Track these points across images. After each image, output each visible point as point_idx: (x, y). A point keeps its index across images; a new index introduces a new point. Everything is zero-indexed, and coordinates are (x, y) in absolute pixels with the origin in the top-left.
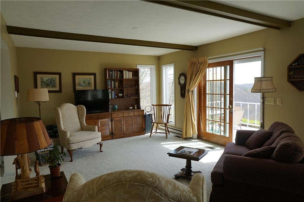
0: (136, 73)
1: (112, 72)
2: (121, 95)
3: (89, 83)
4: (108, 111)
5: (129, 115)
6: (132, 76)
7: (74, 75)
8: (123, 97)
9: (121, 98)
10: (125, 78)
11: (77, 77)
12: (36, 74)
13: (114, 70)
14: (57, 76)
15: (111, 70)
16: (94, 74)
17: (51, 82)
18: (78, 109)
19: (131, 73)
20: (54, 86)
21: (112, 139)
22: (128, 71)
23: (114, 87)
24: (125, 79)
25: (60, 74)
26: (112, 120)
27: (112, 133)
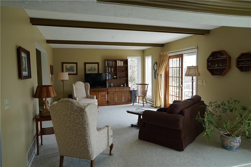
0: (126, 62)
1: (109, 62)
2: (115, 77)
3: (95, 69)
4: (106, 87)
5: (119, 90)
6: (123, 64)
7: (85, 64)
8: (116, 78)
10: (118, 65)
11: (87, 65)
12: (63, 63)
13: (111, 61)
14: (75, 65)
15: (108, 60)
16: (98, 63)
17: (71, 68)
18: (85, 85)
19: (123, 62)
20: (73, 71)
21: (108, 105)
22: (120, 61)
23: (110, 71)
24: (118, 66)
25: (76, 63)
26: (108, 93)
27: (108, 102)
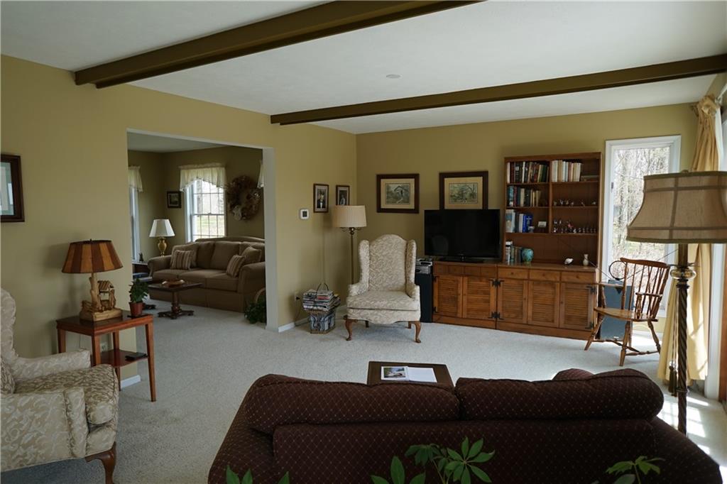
0: (593, 165)
1: (521, 167)
2: (542, 224)
3: (473, 195)
4: (501, 261)
6: (581, 174)
7: (443, 176)
8: (547, 230)
9: (541, 232)
10: (555, 178)
11: (447, 181)
12: (380, 177)
13: (527, 163)
14: (412, 181)
15: (515, 162)
16: (484, 174)
17: (402, 192)
18: (406, 245)
20: (407, 201)
21: (496, 329)
22: (567, 161)
23: (525, 203)
24: (554, 184)
25: (416, 177)
26: (498, 284)
27: (496, 315)
